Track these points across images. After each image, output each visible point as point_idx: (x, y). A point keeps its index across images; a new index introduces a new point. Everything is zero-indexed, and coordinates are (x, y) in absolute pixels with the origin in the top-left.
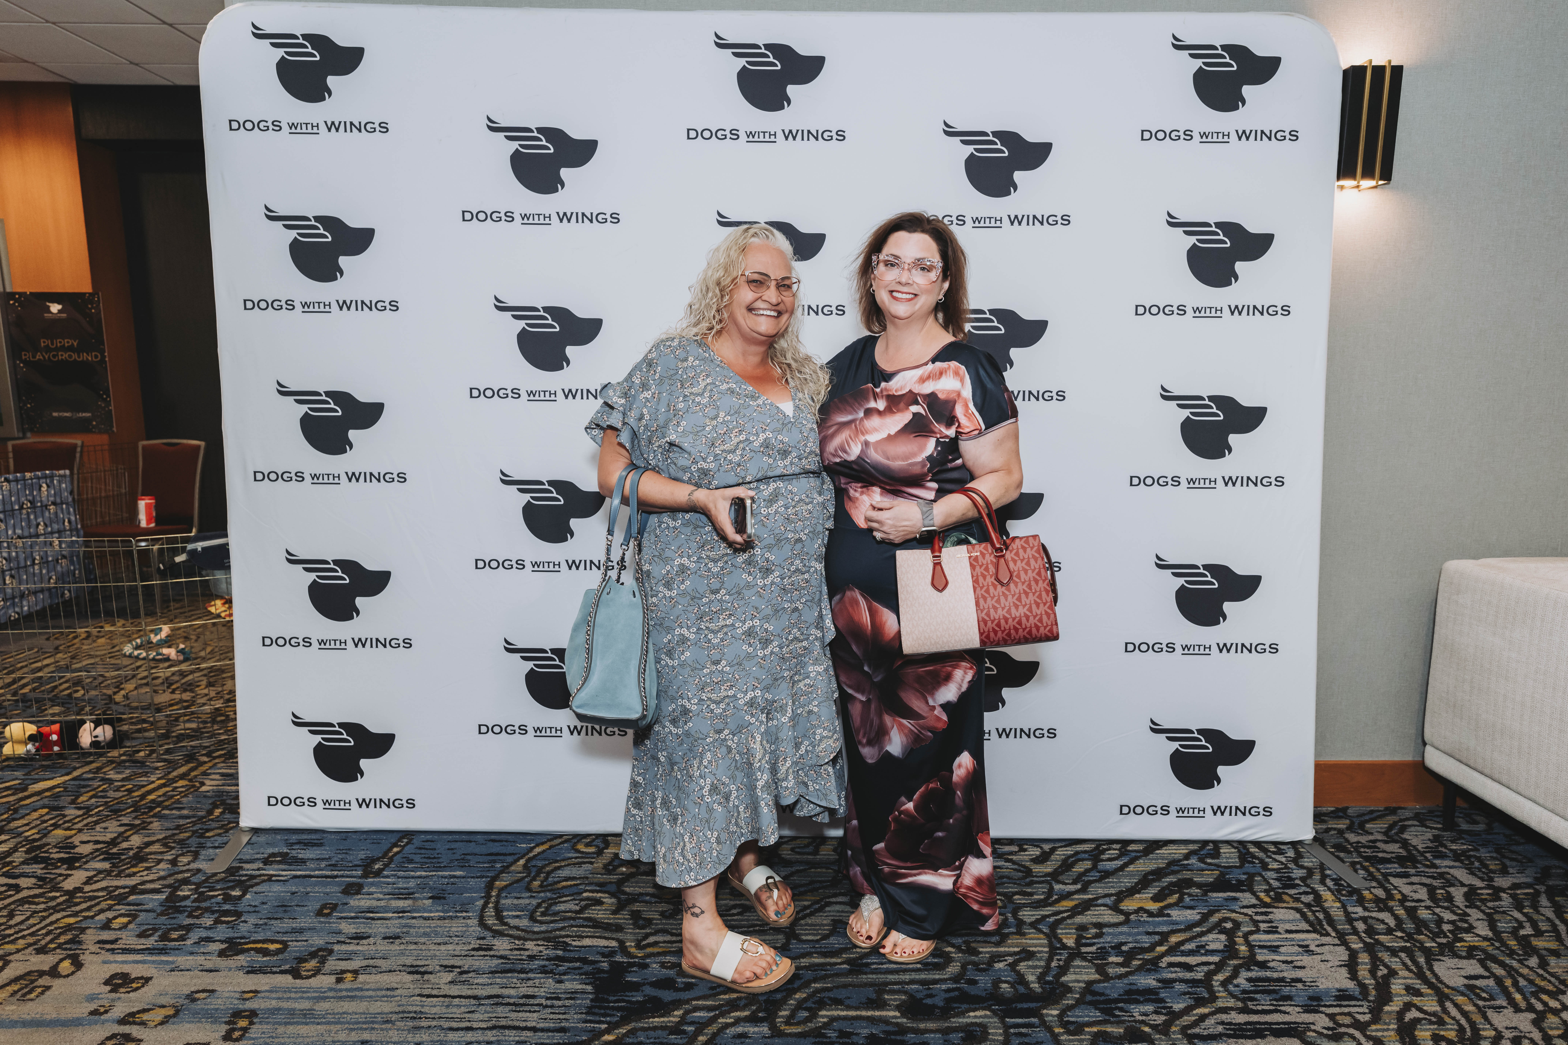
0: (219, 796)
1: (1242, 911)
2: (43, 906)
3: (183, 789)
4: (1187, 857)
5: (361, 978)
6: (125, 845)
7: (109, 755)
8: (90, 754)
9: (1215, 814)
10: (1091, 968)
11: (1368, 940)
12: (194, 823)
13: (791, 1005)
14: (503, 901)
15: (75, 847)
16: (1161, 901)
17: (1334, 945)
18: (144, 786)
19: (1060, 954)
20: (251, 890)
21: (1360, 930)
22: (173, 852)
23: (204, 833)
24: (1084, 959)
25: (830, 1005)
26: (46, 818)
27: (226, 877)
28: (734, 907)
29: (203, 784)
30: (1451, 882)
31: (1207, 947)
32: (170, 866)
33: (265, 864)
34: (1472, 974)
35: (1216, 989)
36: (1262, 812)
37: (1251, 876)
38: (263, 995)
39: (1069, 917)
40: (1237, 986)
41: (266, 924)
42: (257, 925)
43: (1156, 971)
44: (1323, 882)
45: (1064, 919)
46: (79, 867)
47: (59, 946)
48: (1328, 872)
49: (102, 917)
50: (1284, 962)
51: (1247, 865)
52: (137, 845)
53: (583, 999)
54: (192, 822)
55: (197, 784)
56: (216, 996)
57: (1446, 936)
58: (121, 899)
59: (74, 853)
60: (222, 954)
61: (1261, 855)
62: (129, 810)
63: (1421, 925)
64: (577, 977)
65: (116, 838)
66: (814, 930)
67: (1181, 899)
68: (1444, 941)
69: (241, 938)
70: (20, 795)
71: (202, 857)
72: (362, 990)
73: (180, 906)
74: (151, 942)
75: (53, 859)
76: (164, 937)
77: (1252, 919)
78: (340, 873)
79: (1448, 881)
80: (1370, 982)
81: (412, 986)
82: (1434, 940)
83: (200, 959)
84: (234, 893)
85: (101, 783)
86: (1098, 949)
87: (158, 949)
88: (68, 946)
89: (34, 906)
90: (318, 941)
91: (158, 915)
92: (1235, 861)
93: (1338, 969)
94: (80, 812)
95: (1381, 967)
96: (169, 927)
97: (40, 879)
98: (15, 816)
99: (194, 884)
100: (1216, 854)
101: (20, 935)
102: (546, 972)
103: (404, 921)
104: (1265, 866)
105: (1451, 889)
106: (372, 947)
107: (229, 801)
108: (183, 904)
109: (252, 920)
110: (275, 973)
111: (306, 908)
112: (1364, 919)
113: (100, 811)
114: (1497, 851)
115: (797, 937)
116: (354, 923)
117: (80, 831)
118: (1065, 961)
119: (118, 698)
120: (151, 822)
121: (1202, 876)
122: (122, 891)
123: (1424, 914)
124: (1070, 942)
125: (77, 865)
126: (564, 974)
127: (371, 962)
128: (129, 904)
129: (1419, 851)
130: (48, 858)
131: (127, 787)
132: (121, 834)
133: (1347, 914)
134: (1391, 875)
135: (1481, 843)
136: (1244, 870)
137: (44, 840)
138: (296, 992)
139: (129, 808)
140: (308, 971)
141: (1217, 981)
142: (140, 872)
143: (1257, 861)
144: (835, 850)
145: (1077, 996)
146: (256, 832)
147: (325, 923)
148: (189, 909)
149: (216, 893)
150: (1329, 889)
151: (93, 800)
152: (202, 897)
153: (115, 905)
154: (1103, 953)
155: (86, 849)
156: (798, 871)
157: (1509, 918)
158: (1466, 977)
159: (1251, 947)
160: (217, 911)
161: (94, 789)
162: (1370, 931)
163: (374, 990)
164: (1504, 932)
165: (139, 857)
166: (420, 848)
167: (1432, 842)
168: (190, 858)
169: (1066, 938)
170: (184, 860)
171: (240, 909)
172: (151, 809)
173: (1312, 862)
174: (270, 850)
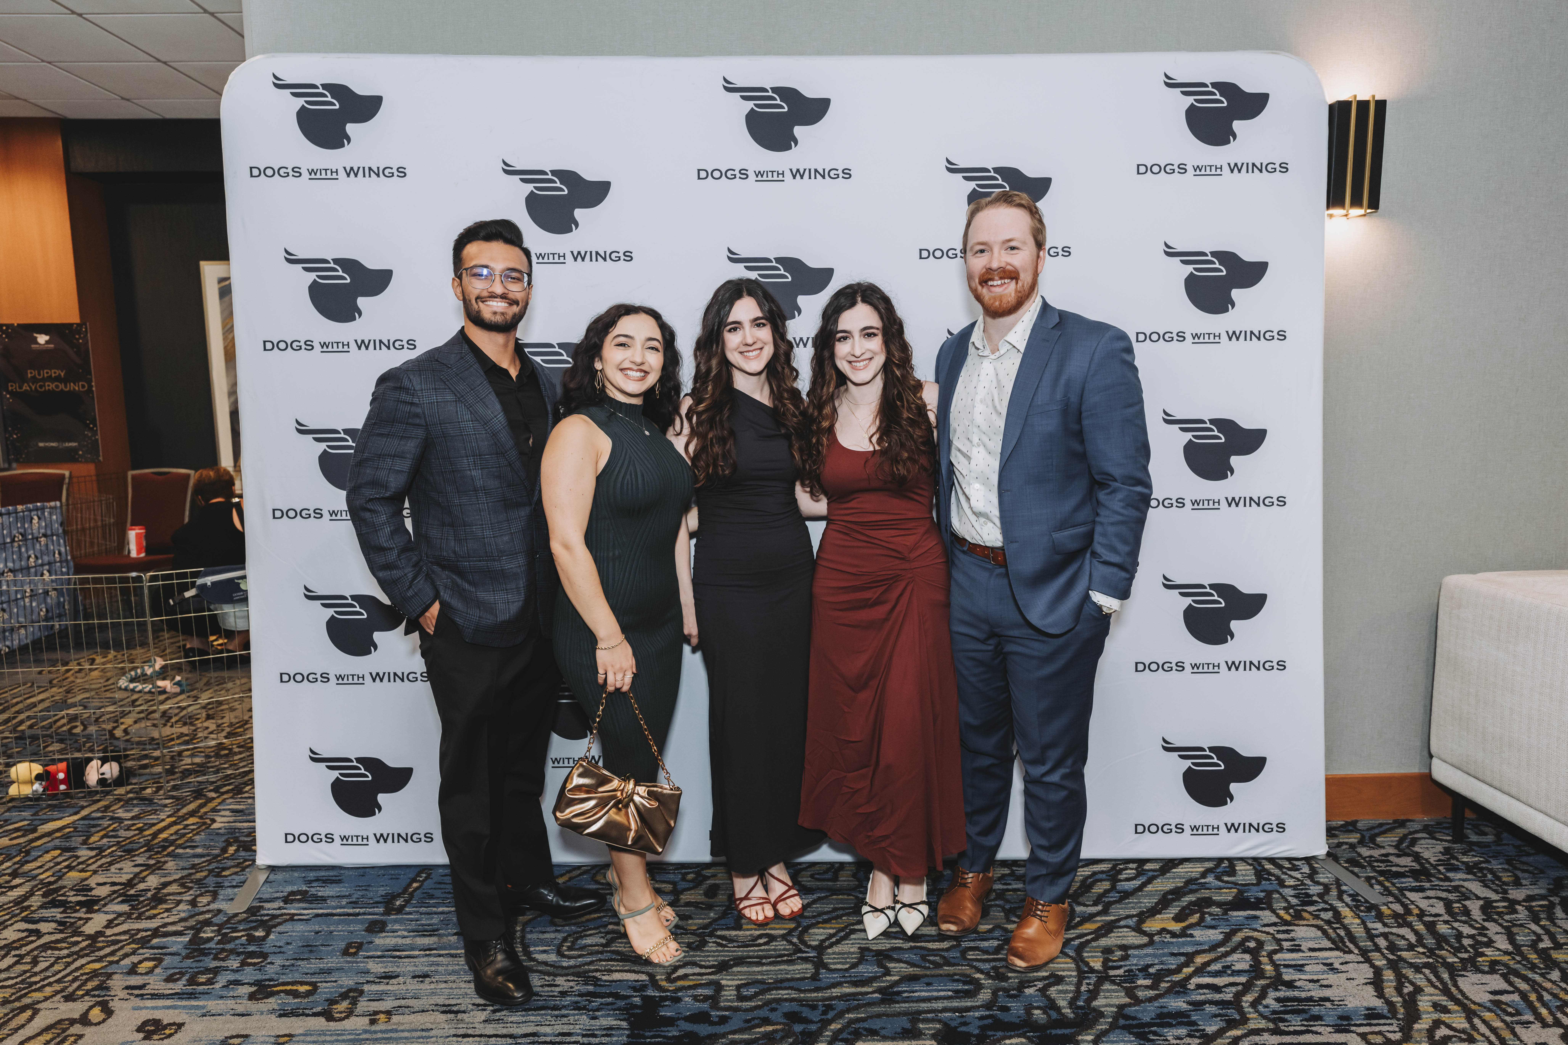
0: (232, 834)
1: (1264, 929)
2: (66, 952)
3: (195, 827)
4: (1204, 875)
5: (395, 1019)
6: (142, 886)
7: (115, 792)
8: (97, 792)
9: (1229, 831)
10: (1120, 992)
11: (1391, 957)
12: (210, 862)
13: (828, 1036)
14: (529, 936)
15: (91, 889)
16: (1184, 921)
17: (1358, 962)
18: (154, 825)
19: (1089, 978)
20: (274, 930)
21: (1382, 947)
22: (191, 892)
23: (221, 872)
24: (1113, 982)
25: (867, 1036)
26: (60, 859)
27: (248, 918)
28: (760, 936)
29: (214, 821)
30: (1466, 896)
31: (1233, 968)
32: (190, 907)
33: (286, 904)
34: (1497, 989)
35: (1246, 1010)
36: (1275, 829)
37: (1269, 893)
38: (297, 1039)
39: (1093, 940)
40: (1266, 1007)
41: (293, 965)
42: (284, 966)
43: (1184, 992)
44: (1340, 898)
45: (1088, 942)
46: (99, 910)
47: (87, 993)
48: (1344, 888)
49: (127, 962)
50: (1311, 981)
51: (1264, 882)
52: (154, 886)
53: (618, 1036)
54: (207, 861)
55: (208, 821)
56: (250, 1041)
57: (1467, 951)
58: (144, 943)
59: (91, 896)
60: (252, 997)
61: (1277, 871)
62: (142, 850)
63: (1441, 940)
64: (611, 1012)
65: (132, 879)
66: (843, 958)
67: (1202, 919)
68: (1465, 956)
69: (270, 980)
70: (31, 836)
71: (221, 897)
72: (396, 1031)
73: (205, 949)
74: (179, 986)
75: (71, 902)
76: (192, 982)
77: (1274, 938)
78: (362, 911)
79: (1463, 894)
80: (1397, 999)
81: (446, 1027)
82: (1455, 956)
83: (231, 1003)
84: (257, 934)
85: (110, 822)
86: (1125, 972)
87: (187, 994)
88: (97, 993)
89: (57, 952)
90: (348, 982)
91: (184, 958)
92: (1252, 879)
93: (1364, 987)
94: (93, 853)
95: (1407, 984)
96: (196, 970)
97: (60, 923)
98: (27, 858)
99: (216, 925)
100: (1232, 872)
101: (46, 982)
102: (579, 1009)
103: (432, 959)
104: (1281, 883)
105: (1467, 903)
106: (402, 987)
107: (242, 839)
108: (207, 946)
109: (279, 961)
110: (307, 1015)
111: (331, 948)
112: (1385, 935)
113: (113, 851)
114: (1509, 862)
115: (825, 966)
116: (381, 962)
117: (95, 872)
118: (1094, 985)
119: (118, 733)
120: (166, 862)
121: (1221, 894)
122: (144, 934)
123: (1443, 929)
124: (1097, 965)
125: (96, 908)
126: (598, 1010)
127: (403, 1002)
128: (152, 948)
129: (1432, 865)
130: (66, 902)
131: (138, 826)
132: (136, 875)
133: (1368, 930)
134: (1407, 889)
135: (1491, 855)
136: (1261, 888)
137: (60, 883)
138: (331, 1035)
139: (142, 847)
140: (341, 1012)
141: (1246, 1002)
142: (160, 914)
143: (1273, 878)
144: (854, 876)
145: (1110, 1020)
146: (273, 870)
147: (353, 962)
148: (214, 951)
149: (240, 934)
150: (1347, 905)
151: (105, 840)
152: (225, 939)
153: (138, 949)
154: (1130, 976)
155: (103, 891)
156: (820, 899)
157: (1527, 931)
158: (1491, 993)
159: (1276, 967)
160: (242, 953)
161: (105, 829)
162: (1392, 948)
163: (408, 1031)
164: (1523, 945)
165: (158, 899)
166: (440, 883)
167: (1443, 854)
168: (209, 899)
169: (1093, 961)
170: (204, 900)
171: (265, 950)
172: (165, 848)
173: (1327, 877)
174: (289, 889)
